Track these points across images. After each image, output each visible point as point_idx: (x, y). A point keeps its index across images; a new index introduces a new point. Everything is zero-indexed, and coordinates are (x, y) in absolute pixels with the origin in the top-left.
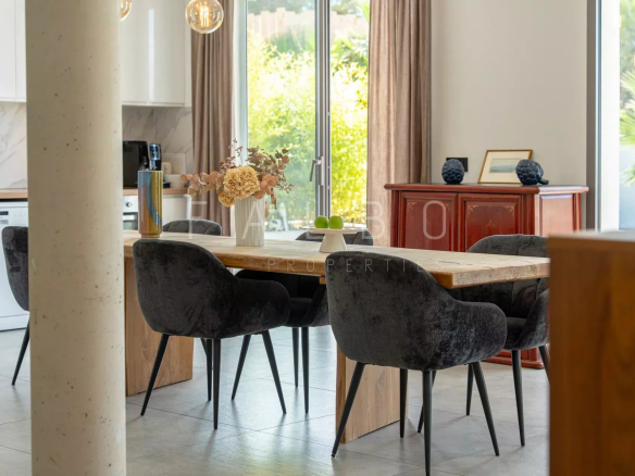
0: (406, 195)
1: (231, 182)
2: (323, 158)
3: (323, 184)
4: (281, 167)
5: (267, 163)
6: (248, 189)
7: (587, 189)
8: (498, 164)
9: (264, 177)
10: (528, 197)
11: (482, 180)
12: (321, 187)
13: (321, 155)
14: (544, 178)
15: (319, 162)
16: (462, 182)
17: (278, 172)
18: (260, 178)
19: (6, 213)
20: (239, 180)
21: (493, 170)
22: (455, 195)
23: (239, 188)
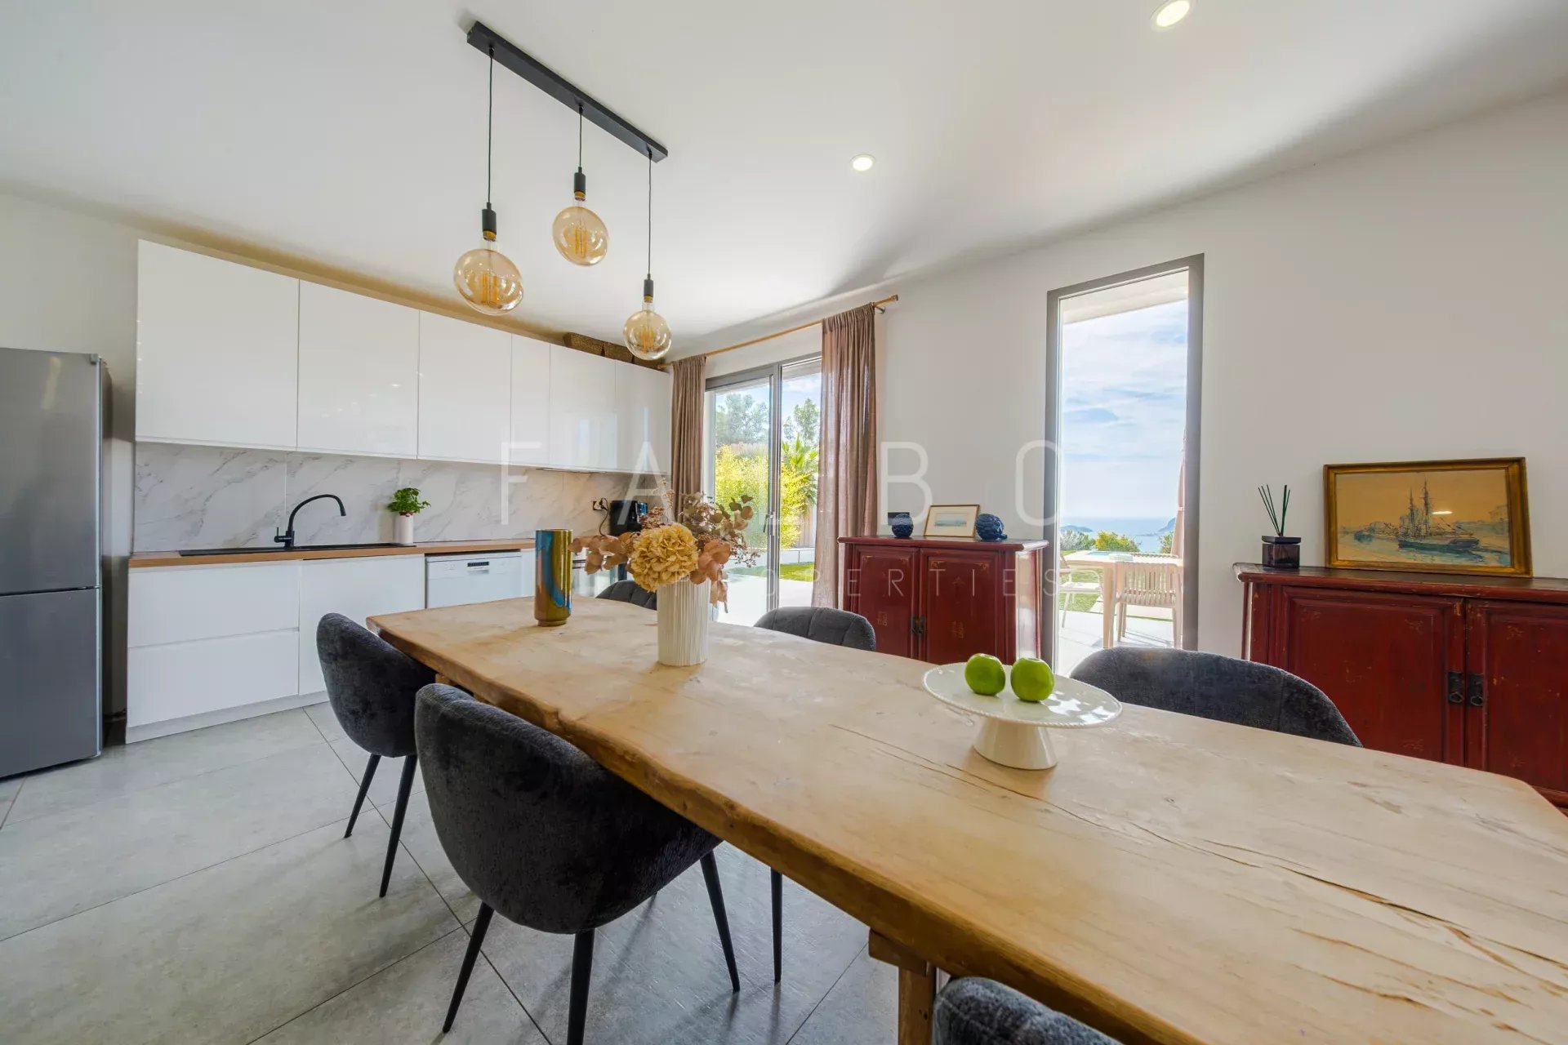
0: (861, 549)
1: (643, 555)
2: (774, 513)
3: (774, 534)
4: (739, 526)
5: (715, 520)
6: (675, 568)
7: (1045, 543)
8: (942, 519)
9: (707, 546)
10: (1007, 555)
11: (927, 534)
12: (772, 537)
13: (773, 510)
14: (1004, 533)
15: (771, 517)
16: (911, 536)
17: (733, 535)
18: (701, 545)
19: (487, 563)
20: (659, 552)
21: (938, 525)
22: (916, 549)
23: (658, 568)
